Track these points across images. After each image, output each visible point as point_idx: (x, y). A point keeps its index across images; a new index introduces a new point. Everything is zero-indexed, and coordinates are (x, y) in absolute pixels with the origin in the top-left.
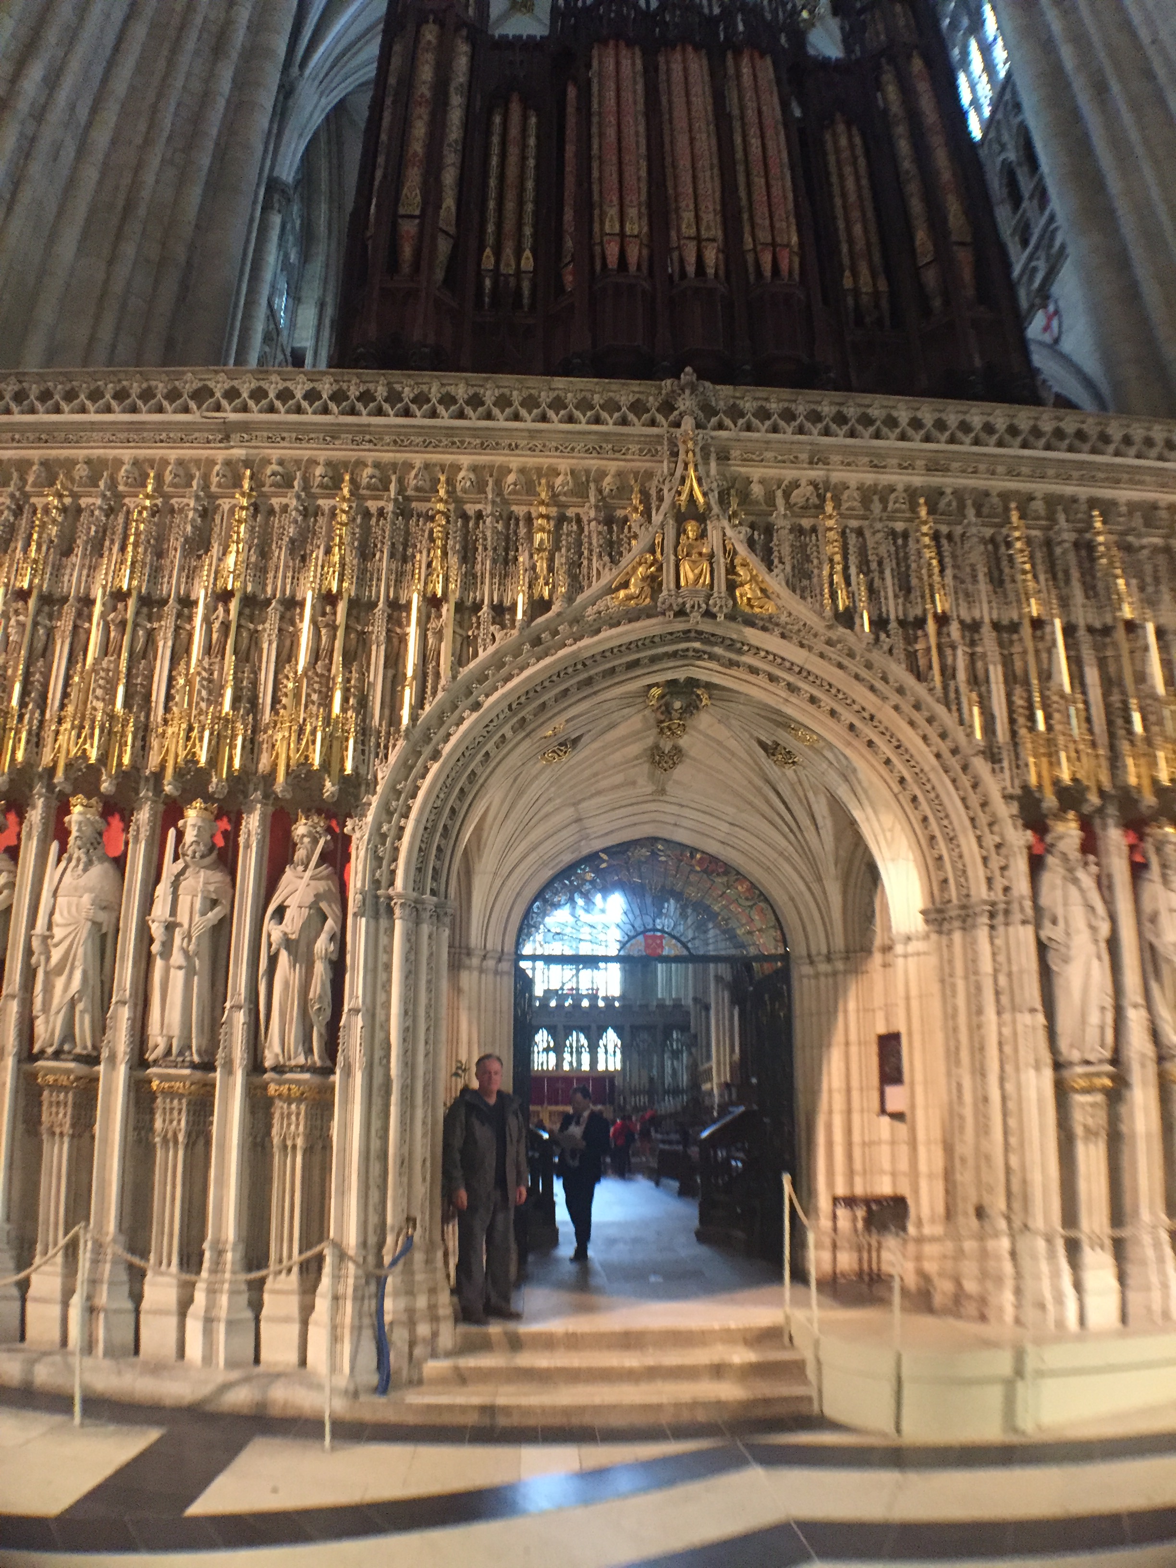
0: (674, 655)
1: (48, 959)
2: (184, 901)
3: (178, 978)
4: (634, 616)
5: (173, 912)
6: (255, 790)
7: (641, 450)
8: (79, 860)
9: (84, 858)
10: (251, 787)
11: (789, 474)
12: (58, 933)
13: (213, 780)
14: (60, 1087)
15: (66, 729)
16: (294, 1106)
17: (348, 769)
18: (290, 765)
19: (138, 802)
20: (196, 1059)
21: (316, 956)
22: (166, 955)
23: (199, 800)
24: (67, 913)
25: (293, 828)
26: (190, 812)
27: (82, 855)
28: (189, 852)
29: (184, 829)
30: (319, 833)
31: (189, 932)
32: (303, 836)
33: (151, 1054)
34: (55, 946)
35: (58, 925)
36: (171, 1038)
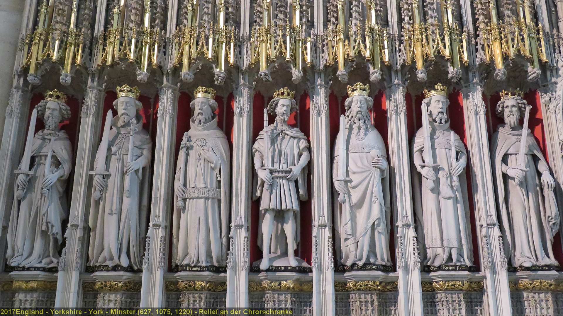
1: (350, 197)
2: (441, 153)
3: (448, 207)
5: (435, 161)
6: (474, 76)
8: (359, 128)
9: (363, 127)
10: (471, 75)
12: (355, 179)
13: (451, 69)
14: (368, 290)
15: (340, 39)
16: (542, 296)
17: (544, 58)
18: (505, 57)
19: (393, 87)
20: (468, 263)
21: (546, 186)
22: (436, 190)
23: (439, 84)
24: (359, 164)
25: (499, 103)
26: (433, 92)
27: (362, 125)
28: (438, 120)
29: (428, 105)
30: (524, 104)
31: (450, 173)
32: (513, 106)
33: (433, 262)
34: (354, 188)
35: (354, 173)
36: (451, 248)
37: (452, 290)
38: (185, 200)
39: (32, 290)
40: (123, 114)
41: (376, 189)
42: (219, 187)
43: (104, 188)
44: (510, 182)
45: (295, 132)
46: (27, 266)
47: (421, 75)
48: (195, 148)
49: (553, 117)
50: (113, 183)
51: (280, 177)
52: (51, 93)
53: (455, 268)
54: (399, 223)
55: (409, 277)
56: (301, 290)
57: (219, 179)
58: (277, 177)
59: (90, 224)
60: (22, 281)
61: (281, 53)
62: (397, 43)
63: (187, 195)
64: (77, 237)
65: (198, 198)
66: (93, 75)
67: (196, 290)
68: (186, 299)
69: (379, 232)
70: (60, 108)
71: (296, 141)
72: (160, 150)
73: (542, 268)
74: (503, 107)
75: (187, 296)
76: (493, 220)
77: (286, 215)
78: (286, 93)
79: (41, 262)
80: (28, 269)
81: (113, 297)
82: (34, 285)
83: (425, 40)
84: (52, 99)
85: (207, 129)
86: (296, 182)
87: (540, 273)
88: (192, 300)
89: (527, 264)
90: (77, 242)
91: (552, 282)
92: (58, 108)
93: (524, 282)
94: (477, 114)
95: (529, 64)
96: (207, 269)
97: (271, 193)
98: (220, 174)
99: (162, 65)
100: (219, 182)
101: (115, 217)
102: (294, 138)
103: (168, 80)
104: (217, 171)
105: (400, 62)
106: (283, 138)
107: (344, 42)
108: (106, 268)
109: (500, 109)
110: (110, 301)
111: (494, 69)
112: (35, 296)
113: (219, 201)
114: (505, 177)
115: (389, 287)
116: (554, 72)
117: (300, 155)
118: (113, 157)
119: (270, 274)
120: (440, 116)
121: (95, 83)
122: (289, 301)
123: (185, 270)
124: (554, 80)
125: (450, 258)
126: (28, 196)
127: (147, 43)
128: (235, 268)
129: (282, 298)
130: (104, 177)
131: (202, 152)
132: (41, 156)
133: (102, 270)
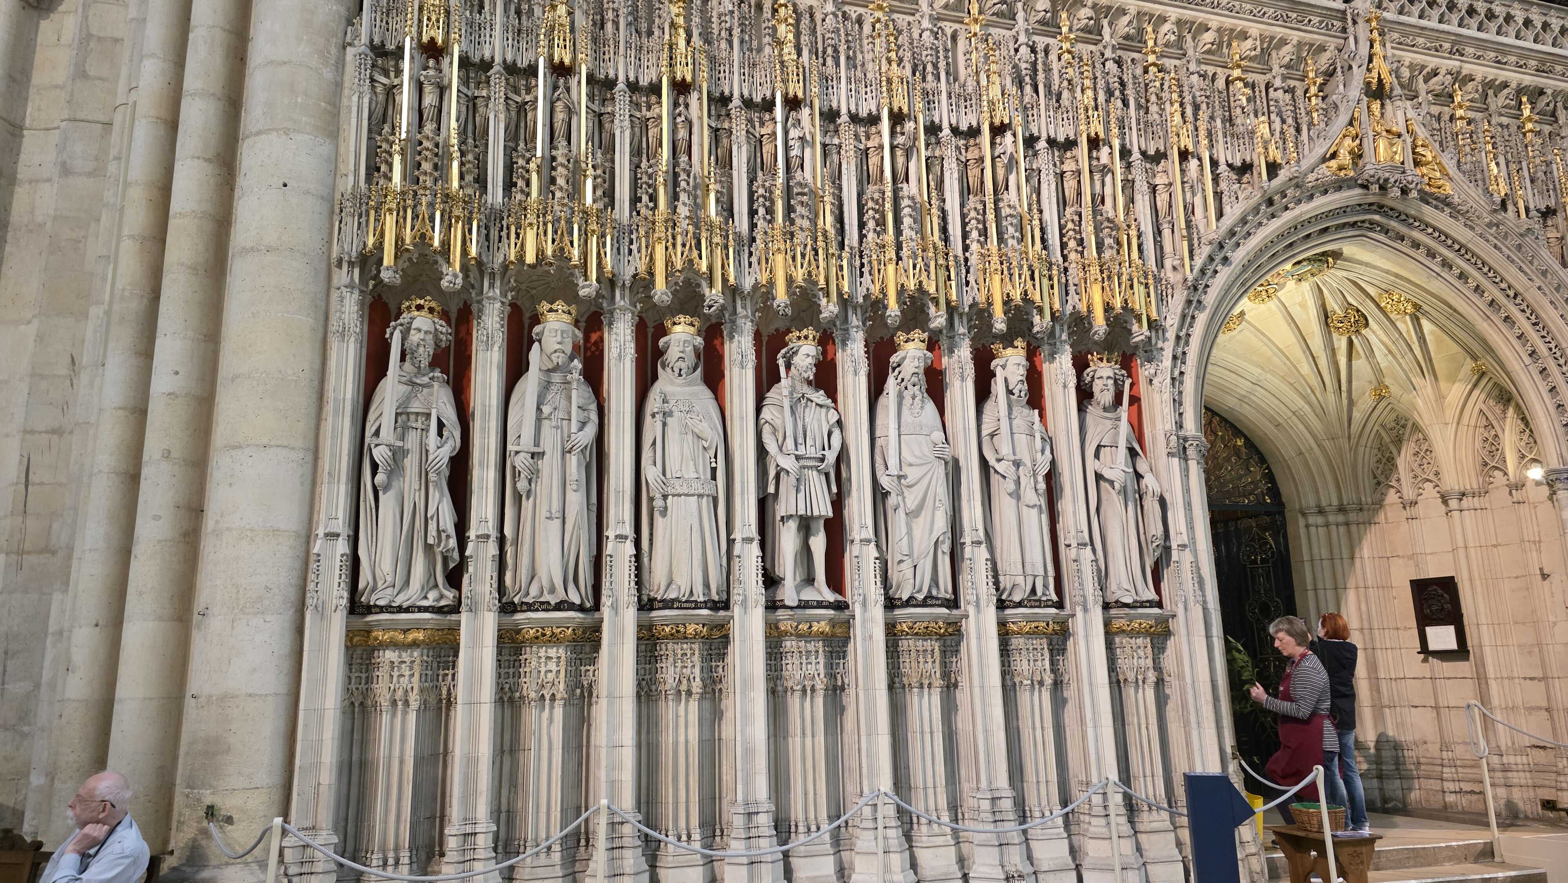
0: (1354, 225)
1: (905, 499)
2: (1022, 441)
3: (1030, 519)
4: (1340, 185)
5: (1014, 451)
6: (1063, 331)
7: (1321, 22)
8: (914, 397)
9: (918, 396)
10: (1059, 329)
11: (1432, 62)
13: (1037, 319)
14: (926, 634)
15: (891, 259)
16: (1140, 641)
17: (1154, 315)
18: (1108, 308)
19: (957, 339)
20: (1055, 598)
21: (1150, 493)
22: (1016, 495)
23: (1020, 339)
24: (917, 453)
25: (1089, 370)
26: (1010, 351)
27: (918, 392)
28: (1016, 391)
29: (1004, 367)
30: (1123, 375)
31: (1034, 471)
32: (1109, 378)
33: (1010, 594)
34: (909, 487)
35: (911, 465)
36: (1035, 576)
37: (1034, 633)
38: (665, 497)
39: (415, 644)
40: (555, 351)
41: (941, 490)
42: (714, 477)
43: (534, 475)
44: (1103, 484)
45: (820, 397)
46: (405, 605)
47: (1000, 325)
48: (676, 414)
49: (1157, 397)
50: (549, 466)
51: (809, 468)
52: (422, 302)
53: (1039, 604)
54: (967, 539)
55: (981, 616)
56: (833, 635)
57: (714, 465)
58: (804, 467)
59: (508, 531)
60: (395, 630)
61: (809, 272)
62: (964, 271)
63: (670, 490)
64: (490, 555)
65: (687, 495)
66: (492, 275)
67: (686, 638)
68: (670, 653)
69: (943, 553)
70: (436, 329)
71: (824, 410)
72: (618, 413)
73: (1142, 604)
74: (1093, 377)
75: (670, 646)
76: (1084, 538)
77: (813, 526)
78: (811, 337)
79: (426, 598)
80: (407, 610)
81: (552, 652)
82: (420, 636)
83: (1005, 272)
84: (423, 313)
85: (690, 384)
86: (827, 475)
87: (1140, 611)
88: (679, 652)
89: (1128, 600)
90: (489, 563)
91: (1152, 622)
92: (433, 330)
93: (1117, 624)
94: (1065, 386)
95: (1134, 321)
96: (705, 605)
97: (798, 491)
98: (716, 457)
99: (616, 272)
100: (714, 470)
101: (557, 523)
102: (821, 406)
103: (623, 297)
104: (712, 453)
105: (967, 301)
106: (806, 406)
107: (897, 264)
108: (546, 607)
109: (1088, 379)
110: (549, 658)
111: (1090, 323)
112: (416, 654)
113: (715, 500)
114: (1099, 477)
115: (950, 630)
116: (1160, 332)
117: (830, 435)
118: (546, 424)
119: (799, 611)
120: (1020, 386)
121: (498, 291)
122: (821, 651)
123: (672, 608)
124: (1160, 345)
125: (1033, 591)
126: (395, 484)
127: (594, 231)
128: (744, 604)
129: (811, 647)
130: (533, 455)
131: (689, 422)
132: (408, 414)
133: (537, 610)
